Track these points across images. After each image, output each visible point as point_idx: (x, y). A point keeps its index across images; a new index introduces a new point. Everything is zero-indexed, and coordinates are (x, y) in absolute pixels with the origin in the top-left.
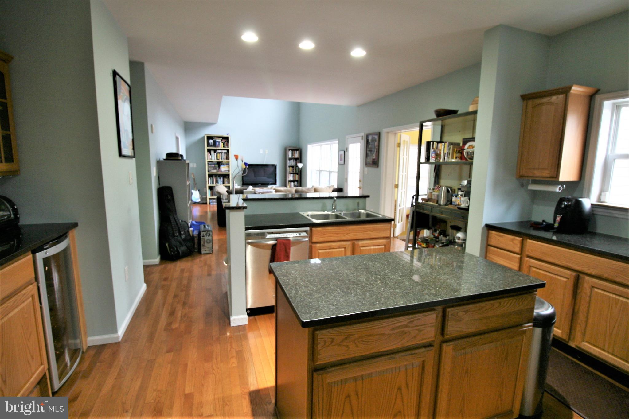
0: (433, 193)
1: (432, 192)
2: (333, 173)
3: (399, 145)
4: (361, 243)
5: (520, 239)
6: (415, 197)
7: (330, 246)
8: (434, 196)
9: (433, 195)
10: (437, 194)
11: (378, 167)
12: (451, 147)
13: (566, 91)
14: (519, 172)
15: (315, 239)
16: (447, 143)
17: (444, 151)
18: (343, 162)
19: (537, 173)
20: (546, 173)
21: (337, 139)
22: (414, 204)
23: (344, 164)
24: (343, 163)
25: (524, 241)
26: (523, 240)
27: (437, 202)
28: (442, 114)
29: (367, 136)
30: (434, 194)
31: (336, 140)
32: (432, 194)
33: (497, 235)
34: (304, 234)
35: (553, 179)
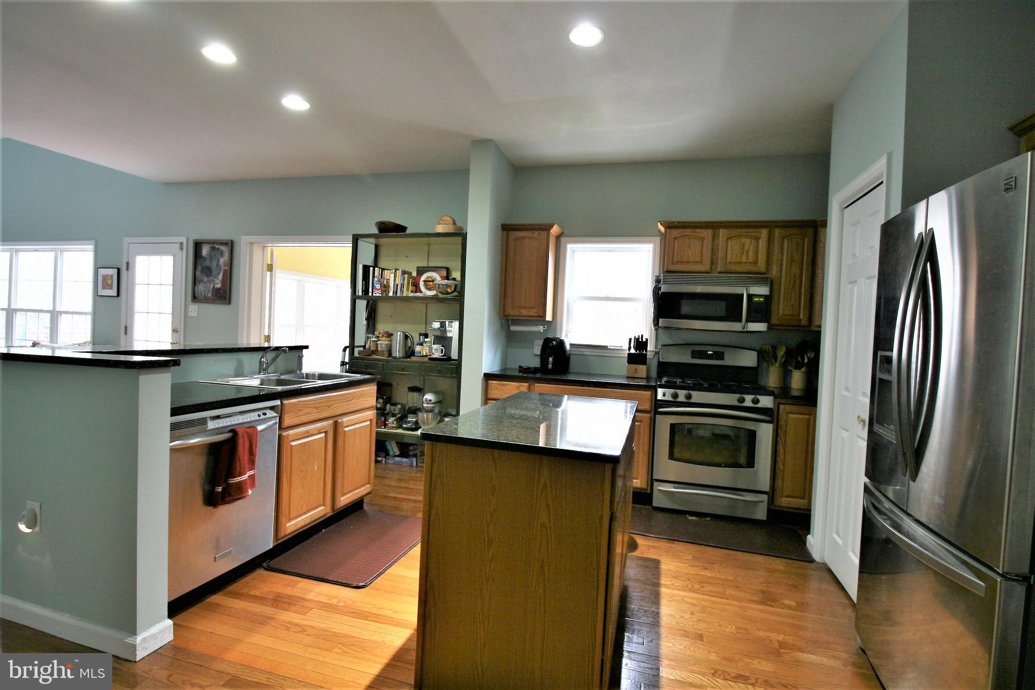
0: (379, 342)
1: (377, 341)
2: (64, 316)
3: (270, 268)
4: (345, 419)
5: (526, 384)
6: (348, 350)
7: (307, 432)
8: (381, 347)
9: (379, 346)
10: (386, 343)
11: (229, 303)
12: (406, 276)
13: (547, 228)
14: (504, 312)
15: (287, 422)
16: (400, 270)
17: (395, 281)
18: (113, 292)
19: (524, 312)
20: (533, 312)
21: (93, 242)
22: (347, 360)
23: (118, 295)
24: (116, 294)
25: (532, 386)
26: (529, 385)
27: (390, 354)
28: (388, 229)
29: (198, 245)
30: (380, 344)
31: (91, 244)
32: (377, 345)
33: (499, 385)
34: (271, 414)
35: (541, 319)
